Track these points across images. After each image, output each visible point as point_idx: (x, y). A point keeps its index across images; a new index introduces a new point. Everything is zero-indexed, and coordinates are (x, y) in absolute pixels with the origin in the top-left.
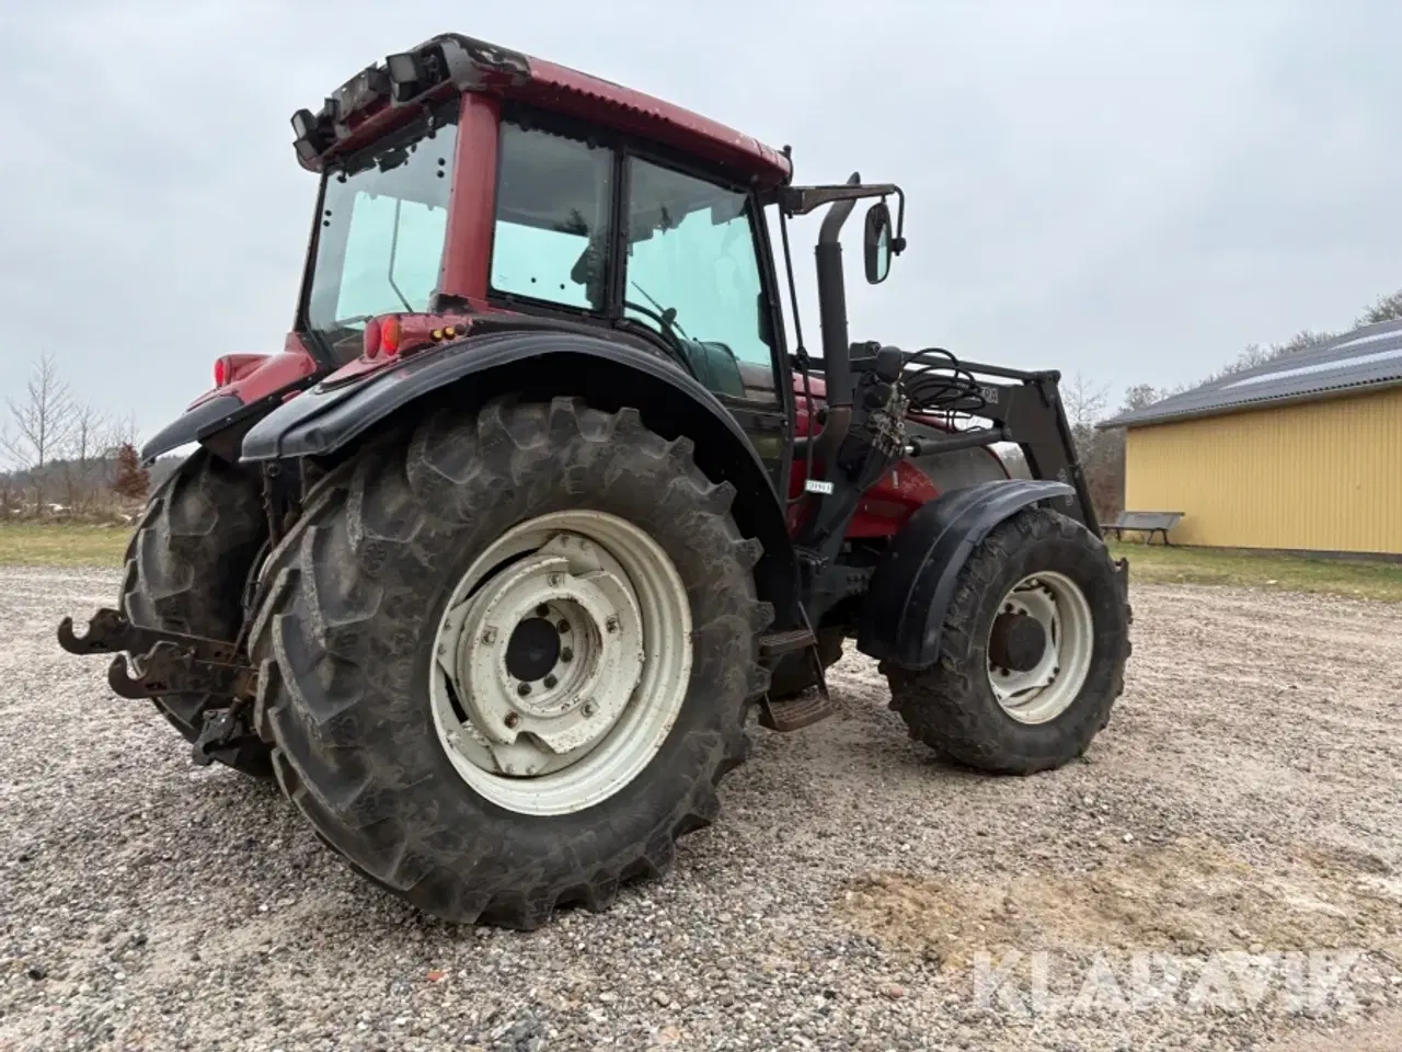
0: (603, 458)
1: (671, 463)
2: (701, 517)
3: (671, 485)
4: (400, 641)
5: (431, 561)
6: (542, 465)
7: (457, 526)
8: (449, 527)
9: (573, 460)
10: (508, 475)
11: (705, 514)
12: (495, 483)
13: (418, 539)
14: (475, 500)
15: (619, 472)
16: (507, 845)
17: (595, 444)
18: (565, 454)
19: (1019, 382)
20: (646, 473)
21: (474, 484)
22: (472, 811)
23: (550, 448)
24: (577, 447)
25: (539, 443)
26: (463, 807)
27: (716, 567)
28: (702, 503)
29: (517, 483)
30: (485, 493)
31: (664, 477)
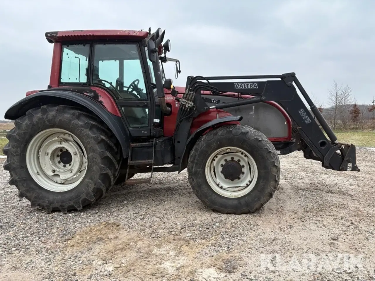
0: (54, 117)
1: (72, 117)
2: (82, 130)
3: (72, 122)
4: (15, 153)
5: (19, 138)
6: (40, 119)
7: (24, 132)
8: (22, 132)
9: (47, 118)
10: (33, 121)
11: (83, 129)
12: (30, 123)
13: (17, 134)
14: (27, 127)
15: (58, 120)
16: (41, 195)
17: (52, 114)
18: (45, 117)
19: (280, 79)
20: (65, 120)
21: (26, 124)
22: (34, 187)
23: (41, 116)
24: (48, 115)
25: (39, 115)
26: (32, 186)
27: (88, 142)
28: (82, 126)
29: (35, 123)
30: (29, 125)
31: (70, 121)
